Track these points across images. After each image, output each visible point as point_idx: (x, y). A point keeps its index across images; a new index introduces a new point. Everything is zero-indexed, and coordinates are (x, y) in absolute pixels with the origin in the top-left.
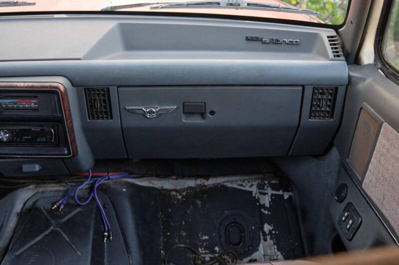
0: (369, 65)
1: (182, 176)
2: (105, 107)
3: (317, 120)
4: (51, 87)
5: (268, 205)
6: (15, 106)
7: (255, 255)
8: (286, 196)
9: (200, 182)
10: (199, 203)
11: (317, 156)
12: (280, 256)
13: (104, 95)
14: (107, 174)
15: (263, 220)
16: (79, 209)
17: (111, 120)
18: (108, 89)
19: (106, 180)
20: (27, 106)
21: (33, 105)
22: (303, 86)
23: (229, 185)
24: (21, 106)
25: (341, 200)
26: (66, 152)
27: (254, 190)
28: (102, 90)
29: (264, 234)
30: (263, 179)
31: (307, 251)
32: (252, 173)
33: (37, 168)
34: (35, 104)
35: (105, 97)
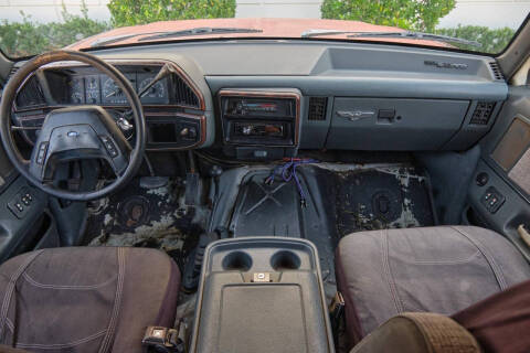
0: (522, 86)
1: (346, 163)
2: (322, 112)
3: (475, 126)
5: (407, 185)
6: (259, 109)
7: (398, 221)
8: (420, 179)
9: (357, 166)
10: (357, 182)
11: (458, 152)
12: (417, 223)
13: (323, 102)
15: (403, 196)
16: (283, 184)
17: (324, 121)
18: (327, 98)
20: (267, 109)
21: (272, 109)
22: (471, 100)
23: (379, 170)
25: (482, 184)
26: (292, 143)
27: (397, 174)
28: (323, 99)
29: (405, 206)
30: (404, 166)
31: (436, 220)
32: (396, 161)
33: (265, 154)
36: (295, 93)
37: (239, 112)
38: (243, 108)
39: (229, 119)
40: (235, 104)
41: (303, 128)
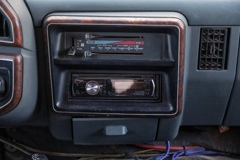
2: (221, 53)
4: (170, 23)
6: (115, 48)
13: (222, 37)
14: (182, 148)
17: (225, 71)
18: (229, 30)
19: (180, 156)
20: (129, 49)
21: (137, 48)
24: (122, 49)
26: (171, 109)
28: (222, 31)
33: (124, 130)
34: (140, 46)
35: (223, 40)
36: (176, 18)
37: (79, 54)
38: (87, 47)
39: (61, 66)
40: (73, 40)
41: (189, 83)
